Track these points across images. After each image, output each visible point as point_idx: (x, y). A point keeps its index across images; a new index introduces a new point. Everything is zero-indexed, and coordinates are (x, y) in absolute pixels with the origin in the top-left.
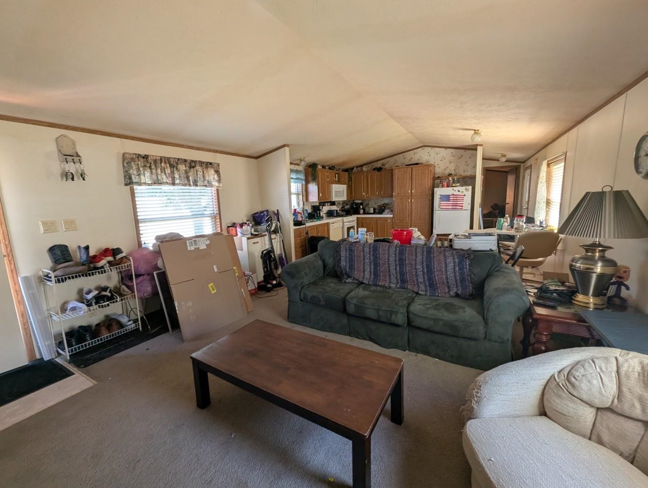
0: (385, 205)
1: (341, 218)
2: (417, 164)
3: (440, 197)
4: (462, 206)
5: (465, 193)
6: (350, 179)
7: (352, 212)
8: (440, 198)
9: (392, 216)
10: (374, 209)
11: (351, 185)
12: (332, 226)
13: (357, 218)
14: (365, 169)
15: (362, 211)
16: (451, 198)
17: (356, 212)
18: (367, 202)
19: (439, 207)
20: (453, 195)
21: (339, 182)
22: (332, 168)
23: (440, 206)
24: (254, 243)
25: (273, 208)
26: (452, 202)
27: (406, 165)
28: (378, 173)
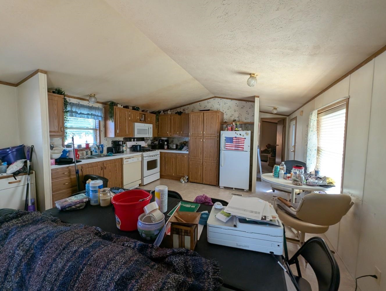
0: (185, 143)
1: (141, 153)
2: (209, 110)
3: (225, 138)
4: (243, 148)
5: (245, 136)
6: (157, 120)
7: (157, 147)
8: (225, 140)
9: (188, 152)
10: (177, 146)
11: (158, 125)
12: (126, 162)
13: (160, 152)
14: (169, 112)
15: (166, 147)
16: (234, 141)
17: (161, 147)
18: (172, 140)
19: (225, 148)
20: (236, 137)
21: (145, 121)
22: (136, 108)
23: (225, 146)
24: (9, 183)
25: (28, 144)
26: (235, 144)
27: (200, 111)
28: (179, 116)
